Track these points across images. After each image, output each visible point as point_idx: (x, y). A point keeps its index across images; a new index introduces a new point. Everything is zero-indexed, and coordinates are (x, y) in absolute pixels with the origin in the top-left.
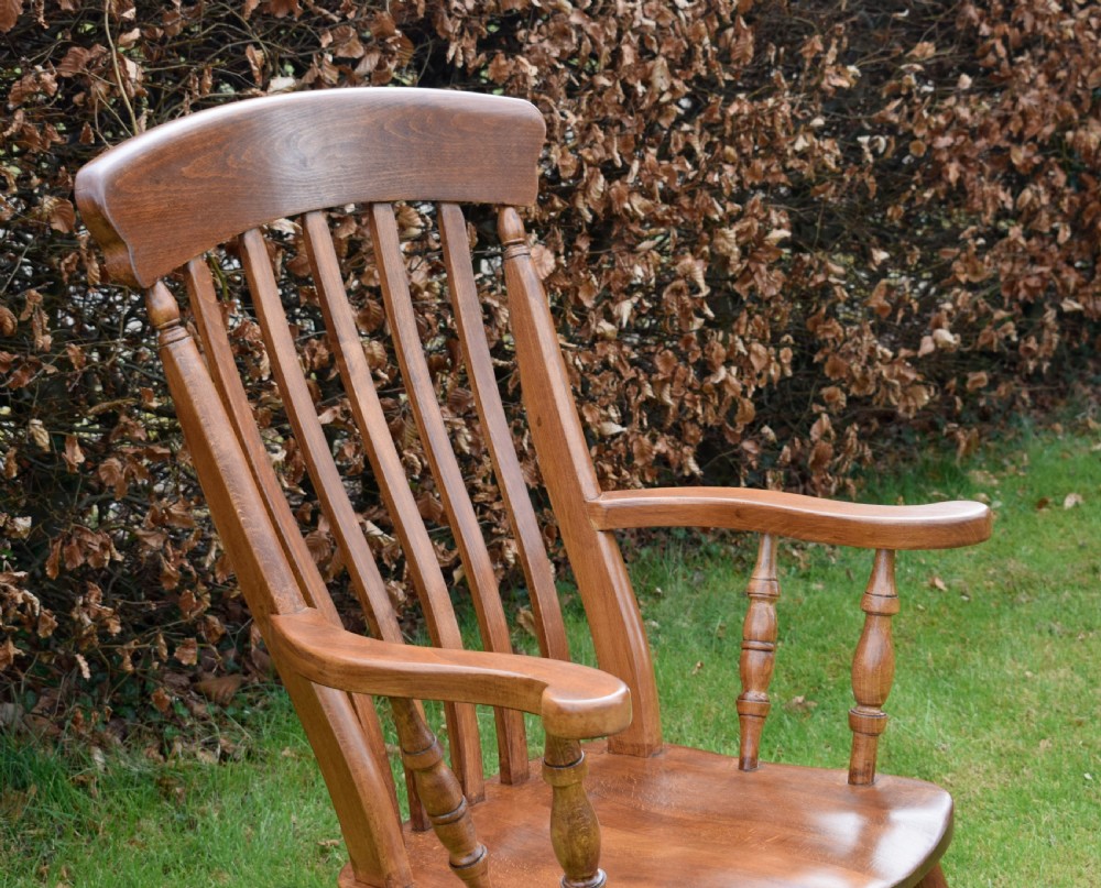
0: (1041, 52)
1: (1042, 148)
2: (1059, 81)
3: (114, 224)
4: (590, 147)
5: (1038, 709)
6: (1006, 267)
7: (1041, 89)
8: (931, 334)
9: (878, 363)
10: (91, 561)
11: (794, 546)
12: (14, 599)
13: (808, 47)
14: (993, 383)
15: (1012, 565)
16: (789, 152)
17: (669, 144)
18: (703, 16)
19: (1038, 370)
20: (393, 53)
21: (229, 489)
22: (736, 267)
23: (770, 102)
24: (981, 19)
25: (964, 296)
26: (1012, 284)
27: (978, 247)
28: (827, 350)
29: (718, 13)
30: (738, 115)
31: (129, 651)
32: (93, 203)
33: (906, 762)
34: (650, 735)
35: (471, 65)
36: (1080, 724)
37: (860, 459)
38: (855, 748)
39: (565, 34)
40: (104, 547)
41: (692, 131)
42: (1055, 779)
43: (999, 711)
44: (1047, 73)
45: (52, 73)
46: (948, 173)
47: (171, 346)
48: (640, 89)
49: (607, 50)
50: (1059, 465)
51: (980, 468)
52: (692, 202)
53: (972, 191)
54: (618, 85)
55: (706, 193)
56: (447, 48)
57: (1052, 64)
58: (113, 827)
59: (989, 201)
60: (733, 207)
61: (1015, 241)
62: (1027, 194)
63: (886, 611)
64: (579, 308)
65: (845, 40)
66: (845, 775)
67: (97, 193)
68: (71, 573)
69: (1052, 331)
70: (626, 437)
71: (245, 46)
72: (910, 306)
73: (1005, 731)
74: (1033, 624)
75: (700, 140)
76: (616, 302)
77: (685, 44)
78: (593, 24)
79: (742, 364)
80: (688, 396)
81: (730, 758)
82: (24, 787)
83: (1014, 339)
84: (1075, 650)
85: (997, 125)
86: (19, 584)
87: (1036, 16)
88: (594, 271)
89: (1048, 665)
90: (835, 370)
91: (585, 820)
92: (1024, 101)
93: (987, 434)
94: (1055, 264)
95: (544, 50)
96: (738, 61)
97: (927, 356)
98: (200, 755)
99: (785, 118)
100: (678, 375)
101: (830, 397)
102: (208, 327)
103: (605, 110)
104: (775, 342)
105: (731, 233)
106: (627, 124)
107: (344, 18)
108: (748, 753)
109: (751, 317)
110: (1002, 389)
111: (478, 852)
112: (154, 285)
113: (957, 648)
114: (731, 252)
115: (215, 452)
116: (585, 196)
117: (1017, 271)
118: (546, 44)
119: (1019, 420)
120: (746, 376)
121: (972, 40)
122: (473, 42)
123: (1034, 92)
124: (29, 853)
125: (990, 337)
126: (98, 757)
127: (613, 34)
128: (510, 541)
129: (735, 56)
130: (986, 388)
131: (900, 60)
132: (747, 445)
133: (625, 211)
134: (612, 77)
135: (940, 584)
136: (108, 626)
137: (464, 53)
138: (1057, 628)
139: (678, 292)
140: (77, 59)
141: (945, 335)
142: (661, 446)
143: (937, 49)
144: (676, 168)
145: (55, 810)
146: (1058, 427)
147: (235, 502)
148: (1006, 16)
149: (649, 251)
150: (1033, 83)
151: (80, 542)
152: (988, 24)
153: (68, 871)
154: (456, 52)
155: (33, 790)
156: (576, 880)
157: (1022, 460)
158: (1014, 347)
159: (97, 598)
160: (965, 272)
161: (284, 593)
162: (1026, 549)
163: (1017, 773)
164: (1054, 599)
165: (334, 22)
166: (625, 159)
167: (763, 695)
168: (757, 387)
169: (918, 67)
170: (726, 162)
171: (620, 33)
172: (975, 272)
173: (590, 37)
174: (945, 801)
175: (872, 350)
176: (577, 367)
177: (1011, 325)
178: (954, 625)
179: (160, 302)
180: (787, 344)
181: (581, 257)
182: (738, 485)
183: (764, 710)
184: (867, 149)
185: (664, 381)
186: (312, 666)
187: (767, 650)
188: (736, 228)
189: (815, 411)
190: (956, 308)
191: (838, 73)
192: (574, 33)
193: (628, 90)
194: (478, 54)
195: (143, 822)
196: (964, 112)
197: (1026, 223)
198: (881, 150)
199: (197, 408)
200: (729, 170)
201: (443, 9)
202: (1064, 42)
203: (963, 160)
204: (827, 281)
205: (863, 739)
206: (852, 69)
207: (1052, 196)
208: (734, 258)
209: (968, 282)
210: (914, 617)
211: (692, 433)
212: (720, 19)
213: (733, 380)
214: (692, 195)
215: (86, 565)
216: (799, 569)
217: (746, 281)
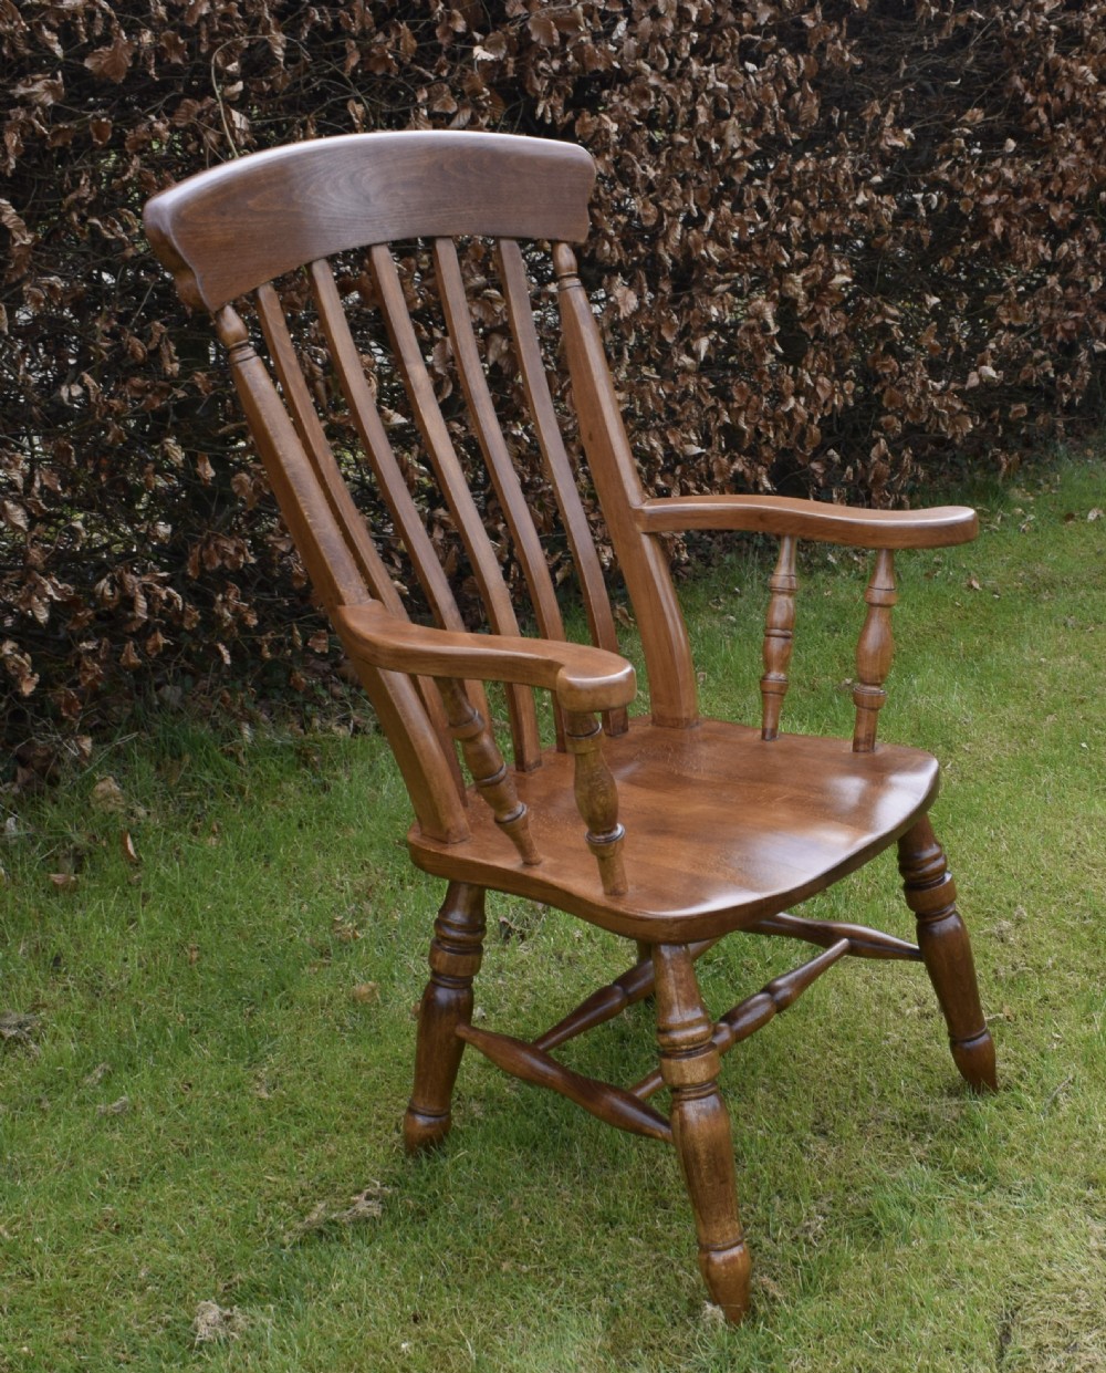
0: (1080, 120)
1: (1077, 206)
2: (1095, 146)
3: (181, 252)
4: (670, 199)
5: (1049, 689)
6: (1045, 312)
7: (1078, 154)
8: (976, 369)
9: (929, 396)
10: (227, 563)
11: (856, 552)
12: (159, 596)
13: (868, 111)
14: (1032, 414)
15: (1039, 569)
16: (851, 206)
17: (742, 199)
18: (773, 80)
19: (1071, 402)
20: (485, 109)
21: (297, 494)
22: (804, 309)
23: (833, 160)
24: (1026, 89)
25: (1006, 338)
26: (1050, 326)
27: (1019, 294)
28: (885, 384)
29: (786, 79)
30: (805, 172)
31: (267, 641)
32: (159, 231)
33: (932, 734)
34: (687, 710)
35: (559, 122)
36: (1082, 701)
37: (915, 478)
38: (858, 720)
39: (645, 95)
40: (239, 551)
41: (764, 186)
42: (1056, 747)
43: (1014, 691)
44: (1085, 139)
45: (164, 122)
46: (993, 227)
47: (240, 365)
48: (714, 146)
49: (683, 110)
50: (1086, 485)
51: (1018, 487)
52: (763, 250)
53: (1015, 245)
54: (695, 143)
55: (776, 242)
56: (536, 107)
57: (1089, 130)
58: (258, 790)
59: (1029, 253)
60: (800, 255)
61: (1053, 288)
62: (1065, 248)
63: (885, 603)
64: (662, 343)
65: (902, 105)
66: (850, 744)
67: (163, 222)
68: (211, 573)
69: (1084, 369)
70: (707, 458)
71: (347, 100)
72: (960, 347)
73: (1019, 708)
74: (1051, 617)
75: (770, 194)
76: (696, 338)
77: (755, 105)
78: (669, 85)
79: (810, 394)
80: (761, 422)
81: (754, 730)
82: (180, 756)
83: (1052, 375)
84: (1084, 640)
85: (1039, 185)
86: (164, 583)
87: (1075, 86)
88: (676, 311)
89: (1061, 652)
90: (891, 402)
91: (603, 783)
92: (1063, 164)
93: (1028, 458)
94: (1088, 310)
95: (624, 108)
96: (805, 123)
97: (973, 389)
98: (335, 729)
99: (847, 175)
100: (751, 403)
101: (887, 424)
102: (278, 348)
103: (683, 165)
104: (840, 375)
105: (799, 279)
106: (703, 179)
107: (439, 77)
108: (769, 726)
109: (817, 353)
110: (1041, 419)
111: (519, 809)
112: (222, 309)
113: (985, 639)
114: (798, 295)
115: (283, 461)
116: (665, 244)
117: (1055, 316)
118: (626, 103)
119: (1056, 446)
120: (813, 405)
121: (1017, 109)
122: (561, 101)
123: (1072, 156)
124: (183, 811)
125: (1030, 373)
126: (247, 731)
127: (688, 95)
128: (605, 548)
129: (802, 118)
130: (1026, 418)
131: (952, 125)
132: (815, 466)
133: (703, 257)
134: (689, 135)
135: (976, 585)
136: (246, 619)
137: (552, 111)
138: (1070, 622)
139: (750, 330)
140: (189, 109)
141: (989, 371)
142: (738, 466)
143: (986, 116)
144: (747, 219)
145: (207, 776)
146: (1090, 452)
147: (302, 505)
148: (1049, 86)
149: (724, 293)
150: (1071, 148)
151: (216, 547)
152: (1032, 93)
153: (218, 827)
154: (545, 110)
155: (187, 758)
156: (598, 834)
157: (1055, 480)
158: (1052, 382)
159: (236, 595)
160: (1008, 316)
161: (350, 586)
162: (1052, 556)
163: (1025, 743)
164: (1071, 597)
165: (429, 79)
166: (703, 211)
167: (782, 676)
168: (822, 414)
169: (967, 131)
170: (794, 215)
171: (696, 94)
172: (1017, 317)
173: (668, 97)
174: (934, 765)
175: (924, 384)
176: (660, 395)
177: (1049, 363)
178: (986, 619)
179: (229, 324)
180: (849, 378)
181: (663, 298)
182: (807, 497)
183: (783, 688)
184: (920, 205)
185: (740, 409)
186: (367, 650)
187: (786, 637)
188: (803, 274)
189: (874, 435)
190: (999, 347)
191: (896, 135)
192: (652, 94)
193: (704, 146)
194: (565, 114)
195: (284, 785)
196: (1009, 173)
197: (1064, 273)
198: (934, 206)
199: (266, 421)
200: (796, 221)
201: (532, 70)
202: (1101, 111)
203: (1008, 216)
204: (884, 322)
205: (865, 713)
206: (908, 131)
207: (1087, 249)
208: (801, 300)
209: (1010, 325)
210: (952, 612)
211: (766, 454)
212: (788, 83)
213: (801, 409)
214: (763, 243)
215: (223, 565)
216: (858, 572)
217: (812, 322)
